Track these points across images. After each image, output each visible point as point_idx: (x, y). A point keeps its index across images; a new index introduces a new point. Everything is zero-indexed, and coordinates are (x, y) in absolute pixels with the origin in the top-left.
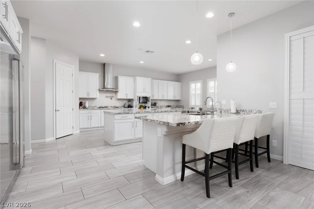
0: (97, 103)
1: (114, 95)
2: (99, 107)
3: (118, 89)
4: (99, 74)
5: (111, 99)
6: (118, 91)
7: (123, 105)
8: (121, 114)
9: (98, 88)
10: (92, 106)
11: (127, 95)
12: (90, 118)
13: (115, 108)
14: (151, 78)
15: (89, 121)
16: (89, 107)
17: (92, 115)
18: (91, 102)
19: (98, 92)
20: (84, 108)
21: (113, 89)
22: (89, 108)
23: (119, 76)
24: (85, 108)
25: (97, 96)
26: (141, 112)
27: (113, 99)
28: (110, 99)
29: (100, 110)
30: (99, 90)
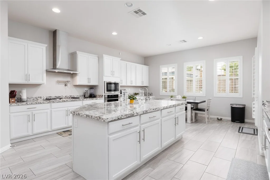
0: (43, 93)
1: (68, 79)
2: (47, 99)
3: (76, 71)
4: (46, 45)
5: (66, 85)
6: (76, 74)
7: (82, 94)
8: (121, 119)
9: (45, 69)
10: (34, 96)
11: (89, 79)
12: (31, 119)
13: (74, 99)
14: (120, 59)
15: (30, 124)
16: (28, 98)
17: (34, 112)
18: (32, 90)
19: (45, 75)
20: (18, 102)
21: (68, 70)
22: (28, 100)
23: (77, 52)
24: (20, 100)
25: (43, 80)
26: (149, 112)
27: (69, 85)
28: (64, 85)
29: (49, 104)
30: (47, 71)
